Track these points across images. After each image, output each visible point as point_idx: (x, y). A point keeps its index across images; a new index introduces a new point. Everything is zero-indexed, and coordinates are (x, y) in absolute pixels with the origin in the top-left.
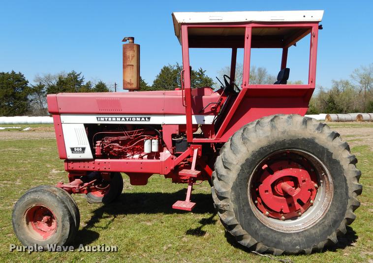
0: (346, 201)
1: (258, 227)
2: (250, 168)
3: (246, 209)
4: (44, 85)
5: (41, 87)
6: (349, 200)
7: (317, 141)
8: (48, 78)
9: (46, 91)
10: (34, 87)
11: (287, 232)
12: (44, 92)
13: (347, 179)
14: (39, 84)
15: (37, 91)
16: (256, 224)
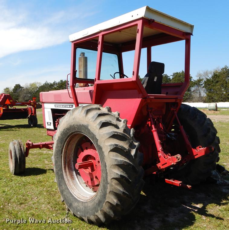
0: (106, 185)
1: (64, 188)
2: (61, 143)
3: (60, 173)
4: (203, 79)
5: (199, 81)
6: (108, 185)
7: (89, 128)
8: (206, 73)
9: (204, 83)
10: (195, 81)
11: (79, 199)
12: (202, 84)
13: (107, 165)
14: (198, 78)
15: (196, 84)
16: (63, 186)
